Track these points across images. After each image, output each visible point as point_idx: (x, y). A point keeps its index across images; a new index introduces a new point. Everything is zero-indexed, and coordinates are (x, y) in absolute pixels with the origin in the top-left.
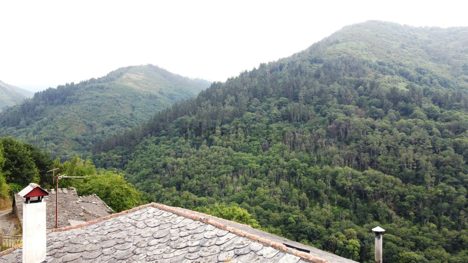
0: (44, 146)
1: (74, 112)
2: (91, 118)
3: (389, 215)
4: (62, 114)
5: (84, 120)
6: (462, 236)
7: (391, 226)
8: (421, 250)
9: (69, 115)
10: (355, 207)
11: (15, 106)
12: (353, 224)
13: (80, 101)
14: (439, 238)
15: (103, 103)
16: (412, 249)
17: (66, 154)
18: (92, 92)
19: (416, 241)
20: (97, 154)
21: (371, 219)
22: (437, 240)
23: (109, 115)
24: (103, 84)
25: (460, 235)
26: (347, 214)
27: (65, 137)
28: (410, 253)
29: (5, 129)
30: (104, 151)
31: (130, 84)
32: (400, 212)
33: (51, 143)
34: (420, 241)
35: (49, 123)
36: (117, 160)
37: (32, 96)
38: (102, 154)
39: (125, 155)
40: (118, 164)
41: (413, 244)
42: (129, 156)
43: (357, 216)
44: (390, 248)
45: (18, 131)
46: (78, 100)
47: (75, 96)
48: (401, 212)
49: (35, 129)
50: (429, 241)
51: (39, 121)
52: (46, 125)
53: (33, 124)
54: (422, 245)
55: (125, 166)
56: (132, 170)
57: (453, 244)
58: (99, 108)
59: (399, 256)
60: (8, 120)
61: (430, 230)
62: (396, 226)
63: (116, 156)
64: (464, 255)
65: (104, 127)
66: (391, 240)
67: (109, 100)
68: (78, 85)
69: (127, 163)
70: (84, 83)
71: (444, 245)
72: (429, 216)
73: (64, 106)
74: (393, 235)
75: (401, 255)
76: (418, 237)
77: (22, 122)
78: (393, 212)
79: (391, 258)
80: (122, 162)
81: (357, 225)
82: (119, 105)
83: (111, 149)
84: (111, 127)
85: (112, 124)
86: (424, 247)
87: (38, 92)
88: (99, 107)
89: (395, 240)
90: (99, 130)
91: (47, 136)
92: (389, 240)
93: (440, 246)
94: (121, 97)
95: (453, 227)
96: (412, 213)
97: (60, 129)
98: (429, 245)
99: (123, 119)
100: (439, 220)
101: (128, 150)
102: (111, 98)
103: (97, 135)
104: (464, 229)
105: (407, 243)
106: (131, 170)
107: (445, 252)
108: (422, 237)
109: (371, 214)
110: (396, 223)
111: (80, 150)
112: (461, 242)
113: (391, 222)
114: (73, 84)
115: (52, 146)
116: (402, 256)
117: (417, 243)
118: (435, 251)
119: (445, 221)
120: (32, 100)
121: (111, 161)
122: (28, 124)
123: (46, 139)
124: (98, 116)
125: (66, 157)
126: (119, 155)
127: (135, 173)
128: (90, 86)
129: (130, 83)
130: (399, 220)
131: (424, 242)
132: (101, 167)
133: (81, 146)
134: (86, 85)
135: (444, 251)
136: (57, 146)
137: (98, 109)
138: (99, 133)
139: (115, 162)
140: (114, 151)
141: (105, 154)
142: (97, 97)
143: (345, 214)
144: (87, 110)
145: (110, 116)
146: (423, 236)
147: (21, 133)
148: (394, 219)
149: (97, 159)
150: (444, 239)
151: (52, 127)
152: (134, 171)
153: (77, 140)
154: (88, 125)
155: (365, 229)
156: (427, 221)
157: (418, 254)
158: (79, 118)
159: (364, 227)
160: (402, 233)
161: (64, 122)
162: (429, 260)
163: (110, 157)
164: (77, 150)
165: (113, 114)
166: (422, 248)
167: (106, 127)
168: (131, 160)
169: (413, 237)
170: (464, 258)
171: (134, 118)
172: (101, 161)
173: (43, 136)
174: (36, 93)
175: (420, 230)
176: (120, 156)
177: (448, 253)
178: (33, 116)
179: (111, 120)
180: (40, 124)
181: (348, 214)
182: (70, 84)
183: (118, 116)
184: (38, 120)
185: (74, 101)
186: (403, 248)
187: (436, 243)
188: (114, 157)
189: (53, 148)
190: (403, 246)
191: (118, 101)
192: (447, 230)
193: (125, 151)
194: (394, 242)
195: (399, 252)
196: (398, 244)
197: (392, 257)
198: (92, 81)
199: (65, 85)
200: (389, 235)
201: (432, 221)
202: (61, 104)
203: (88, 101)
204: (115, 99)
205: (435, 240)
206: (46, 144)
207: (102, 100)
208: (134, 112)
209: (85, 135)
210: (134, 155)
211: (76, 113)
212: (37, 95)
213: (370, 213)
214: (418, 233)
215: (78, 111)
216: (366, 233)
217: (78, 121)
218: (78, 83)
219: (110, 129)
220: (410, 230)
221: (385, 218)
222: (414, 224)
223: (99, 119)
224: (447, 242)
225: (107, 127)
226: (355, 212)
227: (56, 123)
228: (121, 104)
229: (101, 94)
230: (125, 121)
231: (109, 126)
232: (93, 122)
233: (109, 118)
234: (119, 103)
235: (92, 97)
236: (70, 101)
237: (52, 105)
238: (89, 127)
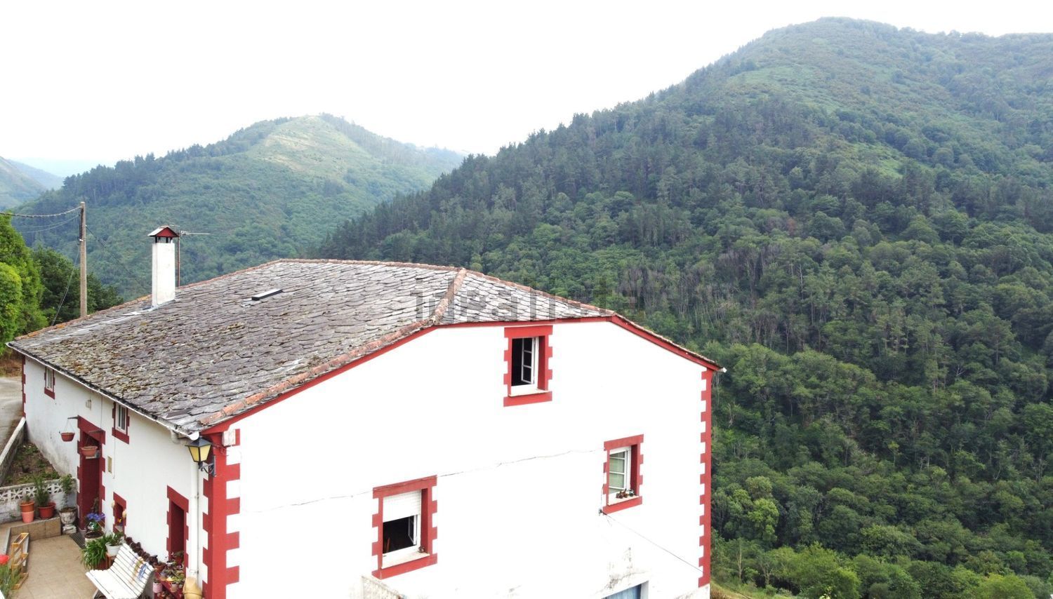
1: (154, 221)
3: (844, 448)
4: (127, 226)
6: (998, 494)
7: (847, 472)
8: (909, 523)
9: (143, 229)
10: (772, 433)
11: (21, 208)
12: (766, 468)
13: (169, 196)
14: (950, 497)
15: (219, 202)
16: (890, 521)
18: (194, 176)
19: (899, 505)
21: (805, 458)
22: (945, 503)
23: (234, 228)
24: (220, 158)
25: (994, 492)
26: (753, 445)
27: (134, 276)
28: (884, 528)
31: (281, 160)
32: (869, 442)
34: (907, 503)
35: (99, 246)
37: (58, 186)
41: (892, 510)
43: (776, 452)
44: (842, 518)
46: (164, 194)
47: (157, 186)
48: (872, 442)
50: (927, 503)
51: (75, 242)
52: (92, 251)
54: (912, 512)
57: (979, 510)
58: (211, 213)
59: (862, 535)
61: (931, 480)
62: (859, 471)
64: (1002, 535)
65: (222, 255)
66: (845, 503)
67: (234, 195)
68: (162, 160)
70: (176, 157)
71: (960, 513)
72: (930, 452)
73: (132, 208)
74: (852, 490)
75: (865, 534)
76: (904, 496)
78: (854, 442)
79: (844, 539)
81: (776, 469)
82: (256, 205)
84: (239, 255)
86: (915, 518)
87: (73, 176)
88: (211, 210)
89: (855, 501)
90: (212, 261)
92: (841, 501)
93: (951, 515)
94: (259, 189)
95: (982, 476)
96: (893, 445)
97: (123, 260)
98: (926, 513)
99: (264, 238)
100: (953, 461)
102: (237, 190)
103: (206, 273)
104: (1005, 479)
105: (879, 507)
107: (961, 527)
108: (912, 496)
109: (805, 447)
110: (859, 465)
112: (997, 506)
113: (849, 464)
114: (151, 157)
116: (868, 536)
117: (901, 508)
118: (939, 525)
119: (964, 462)
120: (59, 193)
124: (210, 232)
128: (190, 162)
129: (281, 157)
130: (865, 458)
131: (916, 506)
134: (180, 161)
135: (957, 524)
137: (208, 216)
138: (211, 269)
142: (207, 187)
143: (748, 447)
144: (185, 217)
145: (236, 230)
146: (914, 493)
148: (855, 458)
150: (959, 500)
151: (107, 254)
154: (187, 252)
155: (791, 477)
156: (925, 462)
157: (903, 531)
159: (789, 473)
160: (870, 487)
161: (132, 244)
162: (924, 543)
165: (244, 226)
166: (910, 518)
167: (226, 256)
169: (894, 495)
170: (1000, 538)
171: (290, 237)
174: (68, 178)
175: (909, 481)
177: (968, 530)
178: (64, 230)
179: (239, 240)
181: (755, 446)
182: (144, 158)
183: (254, 231)
185: (154, 198)
186: (871, 518)
187: (941, 508)
190: (872, 513)
191: (253, 197)
192: (967, 480)
194: (852, 506)
195: (861, 526)
196: (860, 511)
197: (846, 538)
198: (195, 150)
199: (133, 160)
200: (843, 491)
201: (936, 461)
202: (125, 204)
203: (186, 198)
204: (248, 193)
205: (940, 502)
207: (218, 195)
208: (291, 223)
212: (70, 181)
213: (804, 445)
214: (905, 488)
216: (793, 486)
218: (163, 156)
219: (237, 260)
220: (887, 480)
221: (836, 456)
222: (898, 470)
223: (210, 238)
224: (966, 507)
225: (228, 257)
226: (771, 444)
227: (115, 245)
228: (261, 204)
229: (216, 182)
230: (269, 242)
231: (235, 253)
232: (199, 244)
233: (234, 236)
234: (257, 202)
235: (196, 188)
236: (146, 196)
237: (105, 204)
238: (189, 255)
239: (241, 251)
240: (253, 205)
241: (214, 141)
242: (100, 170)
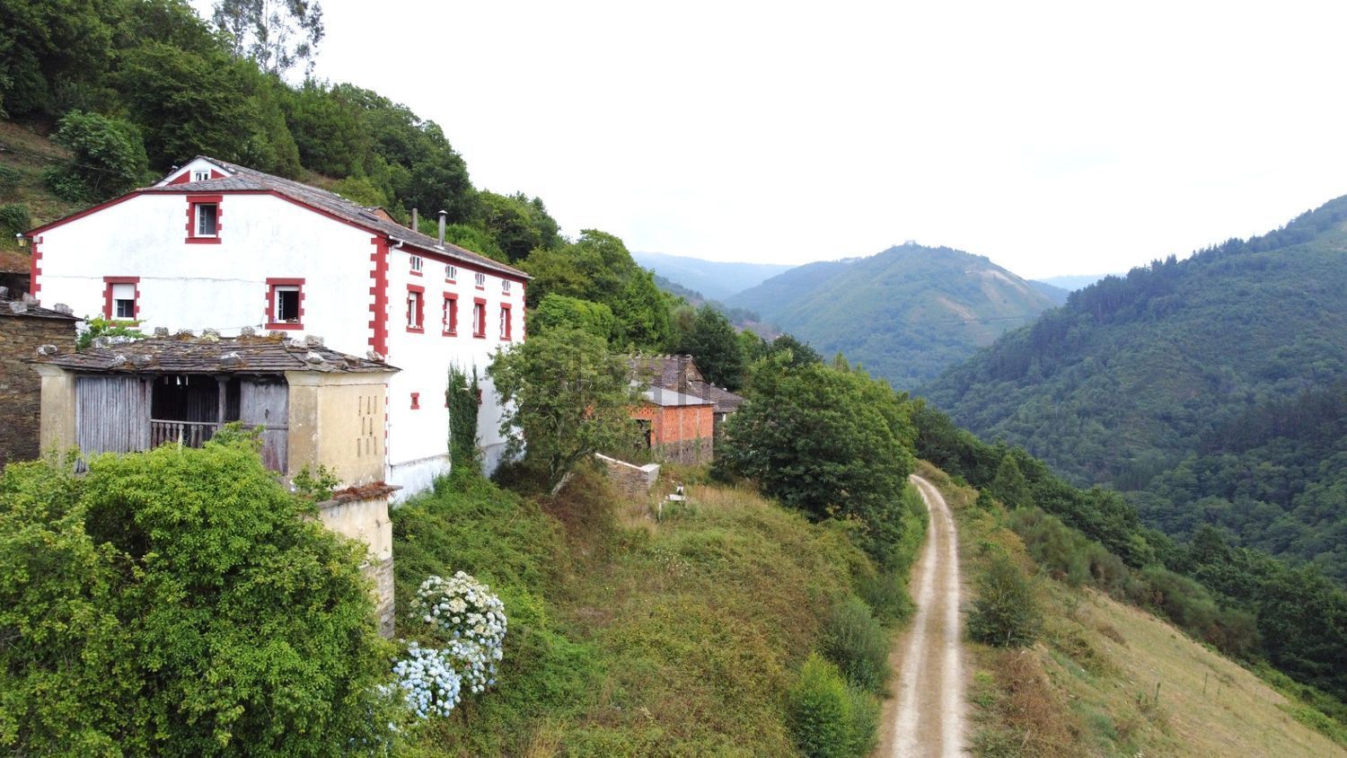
0: (1077, 430)
1: (1166, 339)
2: (1216, 356)
4: (1133, 347)
5: (1195, 362)
9: (1151, 350)
11: (1020, 330)
13: (1190, 308)
15: (1259, 312)
17: (1131, 456)
18: (1227, 280)
20: (1209, 458)
23: (1276, 346)
24: (1266, 254)
27: (1134, 408)
29: (994, 386)
30: (1234, 449)
33: (1094, 424)
35: (1096, 371)
36: (1269, 478)
37: (1062, 303)
38: (1226, 457)
39: (1300, 465)
40: (1271, 490)
42: (1309, 469)
45: (1022, 390)
46: (1183, 306)
47: (1175, 296)
49: (1060, 385)
51: (1073, 367)
52: (1088, 377)
53: (1059, 372)
55: (1295, 499)
56: (1317, 513)
58: (1246, 327)
60: (1003, 364)
63: (1267, 465)
65: (1255, 383)
67: (1281, 301)
68: (1185, 262)
69: (1301, 490)
70: (1205, 257)
73: (1143, 325)
77: (1034, 368)
80: (1287, 487)
82: (1315, 314)
83: (1257, 446)
84: (1281, 383)
85: (1284, 376)
87: (1078, 290)
88: (1246, 323)
90: (1241, 390)
91: (1085, 403)
94: (1323, 292)
97: (1122, 388)
99: (1323, 359)
101: (1309, 451)
102: (1288, 294)
103: (1230, 405)
106: (1311, 513)
111: (1174, 446)
114: (1172, 260)
115: (1096, 432)
120: (1061, 311)
121: (1249, 481)
122: (1046, 375)
123: (1084, 413)
124: (1242, 352)
125: (1130, 463)
126: (1280, 463)
127: (1324, 522)
128: (1223, 262)
132: (1219, 496)
133: (1177, 434)
134: (1209, 262)
136: (1107, 432)
137: (1240, 330)
138: (1237, 401)
139: (1262, 485)
140: (1263, 450)
141: (1235, 458)
142: (1243, 294)
144: (1208, 333)
145: (1279, 349)
147: (1028, 396)
149: (1208, 472)
151: (1104, 380)
152: (1321, 517)
153: (1167, 418)
154: (1207, 378)
158: (1180, 358)
161: (1135, 368)
163: (1249, 469)
164: (1165, 446)
165: (1293, 344)
167: (1263, 384)
168: (1318, 481)
172: (1219, 479)
173: (1077, 403)
174: (1072, 293)
176: (1282, 468)
178: (1062, 354)
179: (1282, 362)
180: (1076, 374)
182: (1164, 261)
183: (1307, 350)
184: (1072, 363)
185: (1170, 310)
188: (1261, 468)
189: (1096, 436)
191: (1311, 303)
193: (1298, 453)
198: (1233, 246)
199: (1149, 265)
202: (1135, 320)
203: (1212, 309)
204: (1304, 297)
206: (1082, 424)
207: (1258, 303)
209: (1195, 406)
210: (1330, 468)
211: (1171, 342)
212: (1075, 297)
215: (1179, 338)
217: (1177, 365)
218: (1188, 258)
219: (1277, 390)
223: (1242, 360)
225: (1265, 385)
227: (1114, 369)
228: (1323, 313)
229: (1257, 285)
230: (1330, 365)
231: (1276, 379)
232: (1223, 368)
233: (1276, 357)
234: (1317, 310)
235: (1227, 296)
236: (1161, 310)
237: (1111, 322)
238: (1209, 382)
239: (1286, 377)
240: (1310, 314)
241: (1262, 232)
242: (1110, 281)
